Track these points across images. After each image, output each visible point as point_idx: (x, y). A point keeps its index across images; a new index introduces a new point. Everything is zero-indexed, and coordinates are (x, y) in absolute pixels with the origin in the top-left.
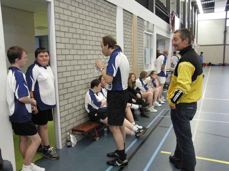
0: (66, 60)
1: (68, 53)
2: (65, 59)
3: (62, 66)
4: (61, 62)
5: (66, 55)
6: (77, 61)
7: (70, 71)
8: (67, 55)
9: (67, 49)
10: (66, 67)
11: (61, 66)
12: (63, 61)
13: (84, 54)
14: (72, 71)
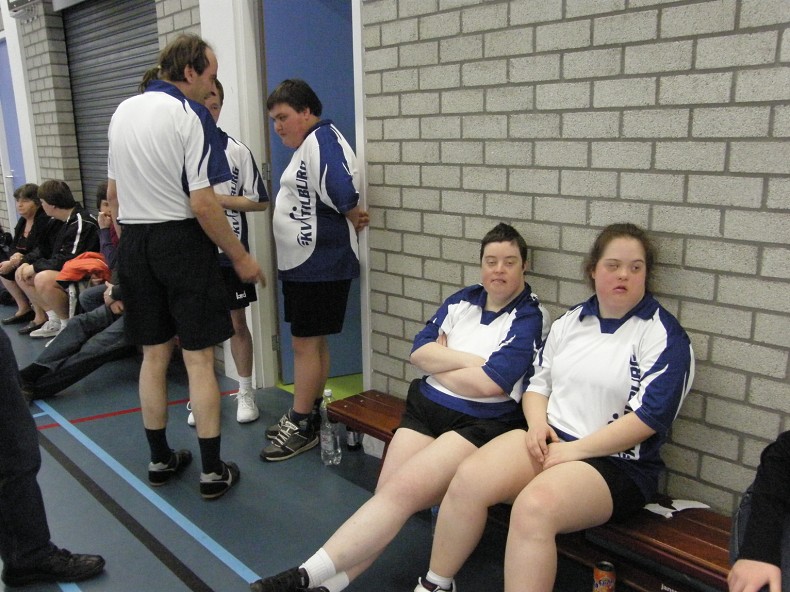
0: (400, 116)
1: (410, 86)
2: (396, 113)
3: (383, 140)
4: (380, 122)
5: (399, 94)
6: (457, 120)
7: (421, 165)
8: (406, 92)
9: (406, 68)
10: (401, 146)
11: (378, 141)
12: (386, 121)
13: (509, 84)
14: (426, 164)
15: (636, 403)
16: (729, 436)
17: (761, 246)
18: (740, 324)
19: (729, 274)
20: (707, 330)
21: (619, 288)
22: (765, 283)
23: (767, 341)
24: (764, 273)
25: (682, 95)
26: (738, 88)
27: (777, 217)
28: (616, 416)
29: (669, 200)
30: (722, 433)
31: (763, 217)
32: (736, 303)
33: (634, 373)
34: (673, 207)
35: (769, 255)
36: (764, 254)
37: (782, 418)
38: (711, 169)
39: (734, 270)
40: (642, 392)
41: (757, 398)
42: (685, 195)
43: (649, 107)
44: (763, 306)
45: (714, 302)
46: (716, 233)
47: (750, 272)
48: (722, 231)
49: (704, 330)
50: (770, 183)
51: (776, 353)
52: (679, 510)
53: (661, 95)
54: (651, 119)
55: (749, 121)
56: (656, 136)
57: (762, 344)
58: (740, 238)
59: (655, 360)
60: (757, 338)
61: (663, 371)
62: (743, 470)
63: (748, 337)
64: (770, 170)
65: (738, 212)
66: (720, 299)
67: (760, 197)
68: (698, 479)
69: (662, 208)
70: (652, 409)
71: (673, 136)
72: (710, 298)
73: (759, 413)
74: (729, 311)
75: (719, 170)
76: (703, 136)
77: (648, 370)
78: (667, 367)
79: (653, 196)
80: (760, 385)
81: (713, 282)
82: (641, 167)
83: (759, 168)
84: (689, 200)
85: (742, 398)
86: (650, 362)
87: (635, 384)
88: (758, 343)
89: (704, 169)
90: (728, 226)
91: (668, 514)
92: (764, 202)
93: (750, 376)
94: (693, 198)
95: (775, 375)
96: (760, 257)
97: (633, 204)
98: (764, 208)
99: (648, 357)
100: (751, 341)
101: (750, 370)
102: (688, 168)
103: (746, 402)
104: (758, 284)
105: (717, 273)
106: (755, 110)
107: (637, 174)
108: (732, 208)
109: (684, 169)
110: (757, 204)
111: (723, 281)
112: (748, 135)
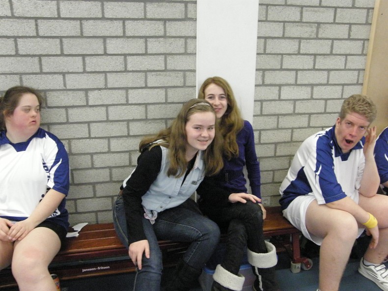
15: (51, 184)
16: (88, 186)
17: (86, 91)
18: (83, 131)
19: (73, 107)
20: (67, 138)
21: (33, 121)
22: (92, 108)
23: (97, 136)
24: (90, 103)
25: (28, 11)
26: (61, 10)
27: (92, 76)
28: (43, 196)
29: (31, 71)
30: (83, 186)
31: (85, 76)
32: (79, 121)
33: (46, 168)
34: (35, 75)
35: (91, 95)
36: (89, 94)
37: (110, 170)
38: (53, 53)
39: (75, 104)
40: (52, 177)
41: (97, 164)
42: (41, 68)
43: (7, 17)
44: (92, 120)
45: (67, 123)
46: (62, 87)
47: (83, 104)
48: (65, 85)
49: (65, 138)
50: (86, 59)
51: (102, 141)
52: (79, 230)
53: (14, 11)
54: (11, 25)
55: (70, 28)
56: (16, 35)
57: (95, 138)
58: (75, 88)
59: (55, 158)
60: (92, 136)
61: (60, 163)
62: (97, 200)
63: (88, 136)
64: (85, 53)
65: (72, 75)
66: (70, 121)
67: (82, 67)
68: (77, 213)
69: (28, 76)
70: (60, 184)
71: (27, 35)
72: (65, 121)
73: (100, 171)
74: (76, 125)
75: (58, 54)
76: (46, 35)
77: (52, 164)
78: (61, 160)
79: (21, 70)
80: (98, 158)
81: (65, 113)
82: (9, 53)
83: (79, 52)
84: (44, 71)
85: (90, 166)
86: (52, 160)
87: (48, 174)
88: (93, 138)
89: (50, 54)
90: (68, 82)
91: (77, 234)
92: (84, 69)
93: (92, 154)
94: (45, 70)
95: (104, 151)
96: (87, 96)
97: (8, 76)
98: (85, 72)
99: (50, 158)
100: (90, 138)
101: (92, 152)
102: (40, 53)
103: (93, 168)
104: (88, 110)
105: (66, 108)
106: (72, 22)
107: (7, 58)
108: (69, 73)
109: (37, 54)
110: (82, 70)
111: (70, 111)
112: (71, 35)
